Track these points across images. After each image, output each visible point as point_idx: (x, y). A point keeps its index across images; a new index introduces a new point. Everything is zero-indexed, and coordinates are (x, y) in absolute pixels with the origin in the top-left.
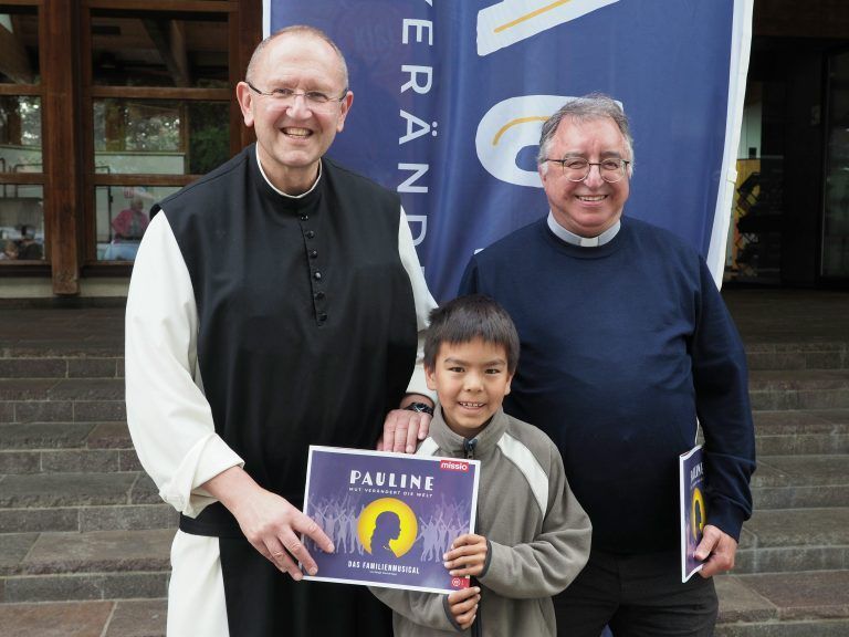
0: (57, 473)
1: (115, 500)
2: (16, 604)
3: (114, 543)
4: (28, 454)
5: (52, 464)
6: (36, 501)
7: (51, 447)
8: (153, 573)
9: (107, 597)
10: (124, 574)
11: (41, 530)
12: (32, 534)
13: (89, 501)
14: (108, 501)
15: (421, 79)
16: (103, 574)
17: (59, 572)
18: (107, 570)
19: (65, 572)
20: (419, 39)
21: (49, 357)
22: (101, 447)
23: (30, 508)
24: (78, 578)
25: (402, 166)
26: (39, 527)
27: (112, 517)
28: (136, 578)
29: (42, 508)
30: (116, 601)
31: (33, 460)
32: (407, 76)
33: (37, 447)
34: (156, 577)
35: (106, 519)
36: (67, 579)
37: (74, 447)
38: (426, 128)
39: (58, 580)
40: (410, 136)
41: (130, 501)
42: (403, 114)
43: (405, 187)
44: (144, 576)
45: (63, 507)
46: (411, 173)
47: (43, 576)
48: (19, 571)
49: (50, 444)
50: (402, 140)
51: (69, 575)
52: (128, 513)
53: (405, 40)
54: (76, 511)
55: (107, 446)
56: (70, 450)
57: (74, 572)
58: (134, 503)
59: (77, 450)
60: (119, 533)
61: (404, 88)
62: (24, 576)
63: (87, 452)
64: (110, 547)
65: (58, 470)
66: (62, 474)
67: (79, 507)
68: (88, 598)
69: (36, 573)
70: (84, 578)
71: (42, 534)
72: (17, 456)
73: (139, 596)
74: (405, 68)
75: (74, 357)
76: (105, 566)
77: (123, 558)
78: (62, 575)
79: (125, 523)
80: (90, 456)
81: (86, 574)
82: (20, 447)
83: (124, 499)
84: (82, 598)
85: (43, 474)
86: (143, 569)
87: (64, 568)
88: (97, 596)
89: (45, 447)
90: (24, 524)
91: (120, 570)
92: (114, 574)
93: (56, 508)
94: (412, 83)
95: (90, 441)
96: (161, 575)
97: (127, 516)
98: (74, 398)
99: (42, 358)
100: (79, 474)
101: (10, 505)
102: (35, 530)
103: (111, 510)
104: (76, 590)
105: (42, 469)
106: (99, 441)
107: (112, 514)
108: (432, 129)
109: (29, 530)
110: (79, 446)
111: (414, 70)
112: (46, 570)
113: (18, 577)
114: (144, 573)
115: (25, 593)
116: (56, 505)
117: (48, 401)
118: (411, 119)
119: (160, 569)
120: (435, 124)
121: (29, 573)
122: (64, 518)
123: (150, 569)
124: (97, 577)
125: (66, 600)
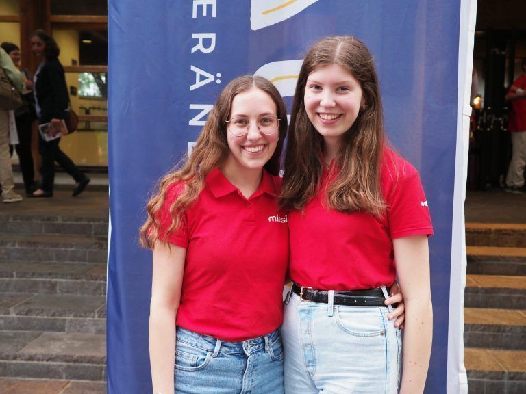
0: (66, 294)
1: (88, 315)
2: (13, 378)
3: (80, 343)
4: (50, 282)
5: (64, 288)
6: (42, 312)
7: (63, 278)
8: (95, 365)
9: (67, 378)
10: (77, 364)
11: (44, 330)
12: (39, 332)
13: (72, 315)
14: (83, 314)
15: (207, 43)
16: (65, 364)
17: (38, 360)
18: (67, 361)
19: (42, 360)
20: (204, 14)
21: (83, 223)
22: (93, 280)
23: (38, 317)
24: (49, 365)
25: (192, 107)
26: (43, 328)
27: (86, 325)
28: (84, 367)
29: (46, 317)
30: (72, 381)
31: (53, 286)
32: (196, 41)
33: (55, 278)
34: (96, 368)
35: (81, 326)
36: (43, 365)
37: (77, 279)
38: (211, 78)
39: (38, 365)
40: (198, 84)
41: (96, 316)
42: (193, 68)
43: (194, 122)
44: (89, 367)
45: (57, 317)
46: (199, 111)
47: (30, 362)
48: (15, 358)
49: (63, 276)
50: (193, 87)
51: (45, 363)
52: (95, 323)
53: (195, 16)
54: (64, 320)
55: (96, 279)
56: (74, 281)
57: (47, 361)
58: (99, 317)
59: (79, 281)
60: (88, 335)
61: (194, 50)
62: (18, 361)
63: (84, 282)
64: (76, 345)
65: (67, 292)
66: (69, 295)
67: (66, 318)
68: (55, 378)
69: (25, 360)
70: (54, 365)
71: (45, 333)
72: (44, 283)
73: (86, 379)
74: (194, 36)
75: (97, 223)
76: (66, 358)
77: (77, 354)
78: (41, 363)
79: (93, 329)
80: (86, 286)
81: (55, 363)
82: (46, 277)
83: (93, 314)
84: (51, 378)
85: (59, 294)
86: (88, 362)
87: (42, 358)
88: (61, 377)
89: (60, 278)
90: (35, 326)
91: (75, 361)
92: (71, 364)
93: (53, 318)
94: (200, 46)
95: (86, 276)
96: (100, 367)
97: (95, 325)
98: (88, 248)
99: (79, 223)
100: (79, 295)
101: (26, 314)
102: (41, 330)
103: (85, 321)
104: (49, 373)
105: (58, 291)
106: (91, 276)
107: (86, 323)
108: (216, 78)
109: (38, 330)
110: (80, 278)
111: (200, 36)
112: (31, 358)
113: (14, 362)
114: (89, 365)
115: (19, 372)
116: (53, 315)
117: (73, 249)
118: (199, 72)
119: (99, 363)
120: (219, 75)
121: (22, 360)
122: (58, 324)
123: (93, 362)
124: (62, 365)
125: (42, 377)
